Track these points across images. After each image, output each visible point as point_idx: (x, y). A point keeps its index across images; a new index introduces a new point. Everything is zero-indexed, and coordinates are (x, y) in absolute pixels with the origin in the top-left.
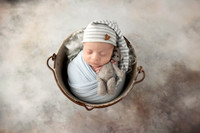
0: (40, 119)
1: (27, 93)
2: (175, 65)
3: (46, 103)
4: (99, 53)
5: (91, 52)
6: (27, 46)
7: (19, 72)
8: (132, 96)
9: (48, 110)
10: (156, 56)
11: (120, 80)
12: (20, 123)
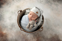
0: (9, 27)
1: (10, 18)
2: (55, 35)
3: (13, 23)
4: (33, 16)
5: (31, 14)
6: (18, 7)
7: (12, 12)
8: (37, 36)
9: (13, 26)
10: (51, 29)
11: (35, 27)
12: (4, 25)
